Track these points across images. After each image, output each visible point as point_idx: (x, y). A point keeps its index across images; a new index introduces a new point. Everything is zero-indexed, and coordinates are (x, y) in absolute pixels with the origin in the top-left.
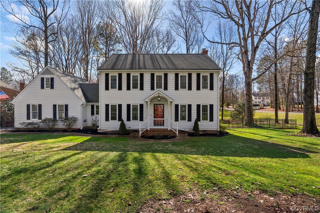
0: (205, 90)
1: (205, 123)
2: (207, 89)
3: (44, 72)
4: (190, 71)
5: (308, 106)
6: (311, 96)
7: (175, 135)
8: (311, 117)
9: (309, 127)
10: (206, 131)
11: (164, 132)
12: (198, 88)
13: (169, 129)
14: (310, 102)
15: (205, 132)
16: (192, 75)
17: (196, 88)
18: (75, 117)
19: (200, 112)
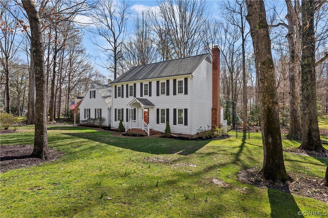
0: (181, 95)
1: (180, 127)
2: (182, 94)
3: (91, 87)
4: (168, 78)
5: (304, 111)
6: (308, 97)
7: (147, 135)
8: (309, 127)
9: (306, 141)
10: (182, 134)
11: (139, 132)
12: (175, 94)
13: (143, 130)
14: (307, 105)
15: (181, 136)
16: (170, 81)
17: (173, 94)
18: (104, 117)
19: (176, 116)
